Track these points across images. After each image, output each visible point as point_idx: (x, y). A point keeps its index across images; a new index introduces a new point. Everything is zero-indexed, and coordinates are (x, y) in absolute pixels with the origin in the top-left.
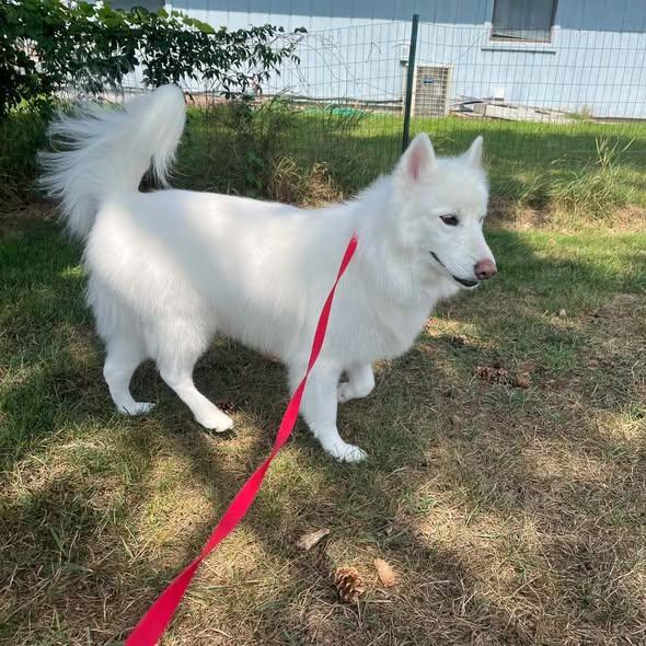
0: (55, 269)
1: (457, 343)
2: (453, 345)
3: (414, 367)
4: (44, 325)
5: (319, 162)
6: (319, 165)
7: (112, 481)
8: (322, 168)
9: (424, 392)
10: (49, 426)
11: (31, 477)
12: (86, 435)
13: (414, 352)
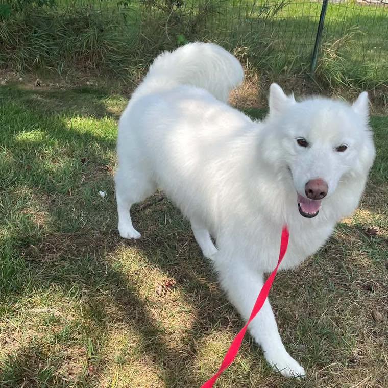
0: (12, 132)
1: (371, 233)
2: (367, 235)
3: (334, 256)
4: (7, 187)
5: (239, 46)
6: (240, 49)
7: (75, 351)
8: (242, 52)
9: (343, 283)
10: (18, 290)
11: (7, 339)
12: (51, 302)
13: (332, 240)
